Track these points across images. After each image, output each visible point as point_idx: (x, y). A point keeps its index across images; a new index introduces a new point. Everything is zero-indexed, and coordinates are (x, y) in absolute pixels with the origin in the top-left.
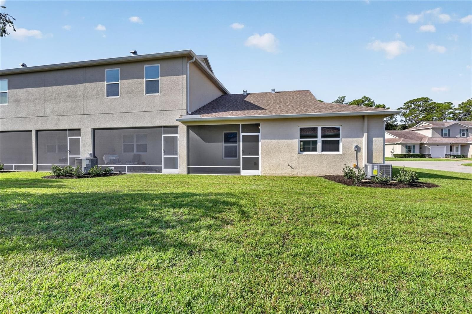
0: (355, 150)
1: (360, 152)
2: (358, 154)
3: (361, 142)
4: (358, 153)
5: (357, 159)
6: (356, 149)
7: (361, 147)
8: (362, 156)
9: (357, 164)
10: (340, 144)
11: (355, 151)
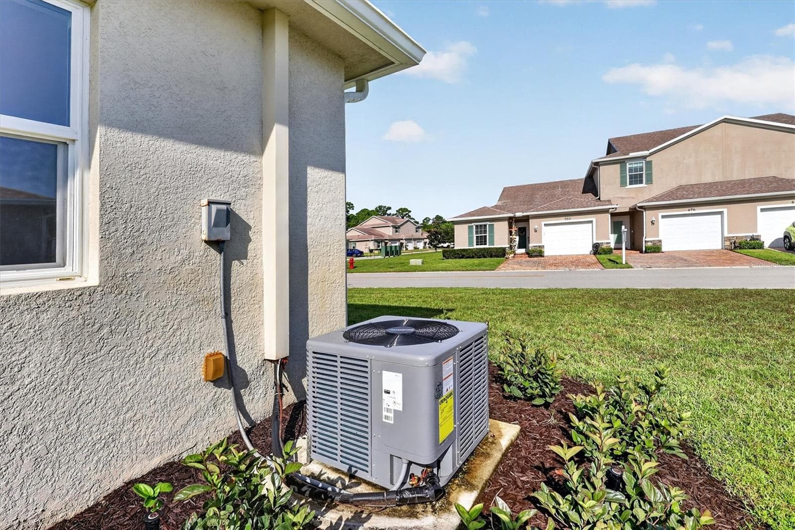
0: (216, 244)
1: (242, 255)
2: (234, 274)
3: (252, 183)
4: (235, 263)
5: (227, 315)
6: (225, 234)
7: (251, 223)
8: (255, 285)
9: (225, 352)
10: (74, 185)
11: (213, 252)
